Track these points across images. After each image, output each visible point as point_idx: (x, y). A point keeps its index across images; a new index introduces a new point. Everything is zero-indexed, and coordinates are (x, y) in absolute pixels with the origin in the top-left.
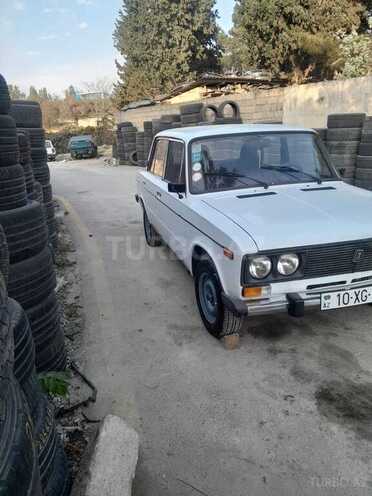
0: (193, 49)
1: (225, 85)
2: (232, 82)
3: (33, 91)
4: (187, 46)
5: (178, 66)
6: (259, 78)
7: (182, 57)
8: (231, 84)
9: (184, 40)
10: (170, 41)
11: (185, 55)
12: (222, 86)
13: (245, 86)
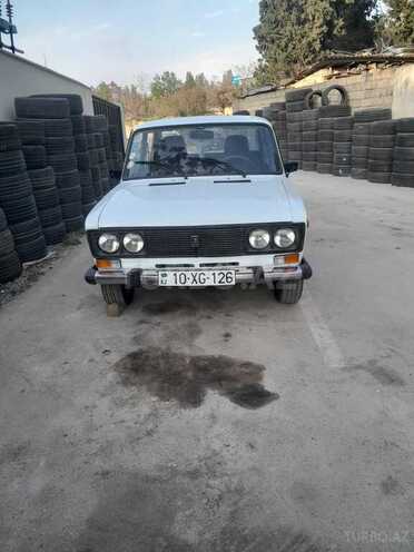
0: (330, 24)
1: (355, 66)
2: (365, 61)
3: (189, 76)
4: (321, 20)
5: (310, 44)
6: (401, 55)
7: (314, 34)
8: (363, 63)
9: (317, 14)
10: (303, 16)
11: (318, 31)
12: (351, 67)
13: (380, 65)
